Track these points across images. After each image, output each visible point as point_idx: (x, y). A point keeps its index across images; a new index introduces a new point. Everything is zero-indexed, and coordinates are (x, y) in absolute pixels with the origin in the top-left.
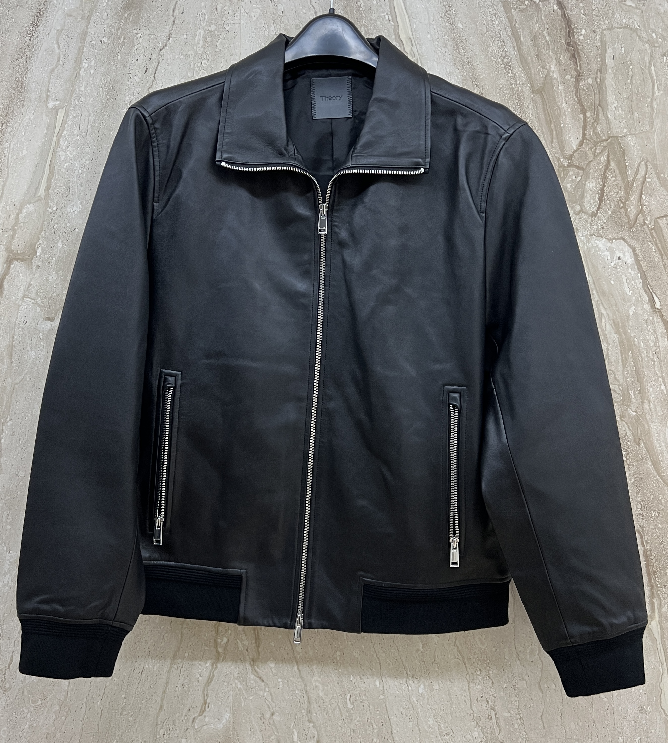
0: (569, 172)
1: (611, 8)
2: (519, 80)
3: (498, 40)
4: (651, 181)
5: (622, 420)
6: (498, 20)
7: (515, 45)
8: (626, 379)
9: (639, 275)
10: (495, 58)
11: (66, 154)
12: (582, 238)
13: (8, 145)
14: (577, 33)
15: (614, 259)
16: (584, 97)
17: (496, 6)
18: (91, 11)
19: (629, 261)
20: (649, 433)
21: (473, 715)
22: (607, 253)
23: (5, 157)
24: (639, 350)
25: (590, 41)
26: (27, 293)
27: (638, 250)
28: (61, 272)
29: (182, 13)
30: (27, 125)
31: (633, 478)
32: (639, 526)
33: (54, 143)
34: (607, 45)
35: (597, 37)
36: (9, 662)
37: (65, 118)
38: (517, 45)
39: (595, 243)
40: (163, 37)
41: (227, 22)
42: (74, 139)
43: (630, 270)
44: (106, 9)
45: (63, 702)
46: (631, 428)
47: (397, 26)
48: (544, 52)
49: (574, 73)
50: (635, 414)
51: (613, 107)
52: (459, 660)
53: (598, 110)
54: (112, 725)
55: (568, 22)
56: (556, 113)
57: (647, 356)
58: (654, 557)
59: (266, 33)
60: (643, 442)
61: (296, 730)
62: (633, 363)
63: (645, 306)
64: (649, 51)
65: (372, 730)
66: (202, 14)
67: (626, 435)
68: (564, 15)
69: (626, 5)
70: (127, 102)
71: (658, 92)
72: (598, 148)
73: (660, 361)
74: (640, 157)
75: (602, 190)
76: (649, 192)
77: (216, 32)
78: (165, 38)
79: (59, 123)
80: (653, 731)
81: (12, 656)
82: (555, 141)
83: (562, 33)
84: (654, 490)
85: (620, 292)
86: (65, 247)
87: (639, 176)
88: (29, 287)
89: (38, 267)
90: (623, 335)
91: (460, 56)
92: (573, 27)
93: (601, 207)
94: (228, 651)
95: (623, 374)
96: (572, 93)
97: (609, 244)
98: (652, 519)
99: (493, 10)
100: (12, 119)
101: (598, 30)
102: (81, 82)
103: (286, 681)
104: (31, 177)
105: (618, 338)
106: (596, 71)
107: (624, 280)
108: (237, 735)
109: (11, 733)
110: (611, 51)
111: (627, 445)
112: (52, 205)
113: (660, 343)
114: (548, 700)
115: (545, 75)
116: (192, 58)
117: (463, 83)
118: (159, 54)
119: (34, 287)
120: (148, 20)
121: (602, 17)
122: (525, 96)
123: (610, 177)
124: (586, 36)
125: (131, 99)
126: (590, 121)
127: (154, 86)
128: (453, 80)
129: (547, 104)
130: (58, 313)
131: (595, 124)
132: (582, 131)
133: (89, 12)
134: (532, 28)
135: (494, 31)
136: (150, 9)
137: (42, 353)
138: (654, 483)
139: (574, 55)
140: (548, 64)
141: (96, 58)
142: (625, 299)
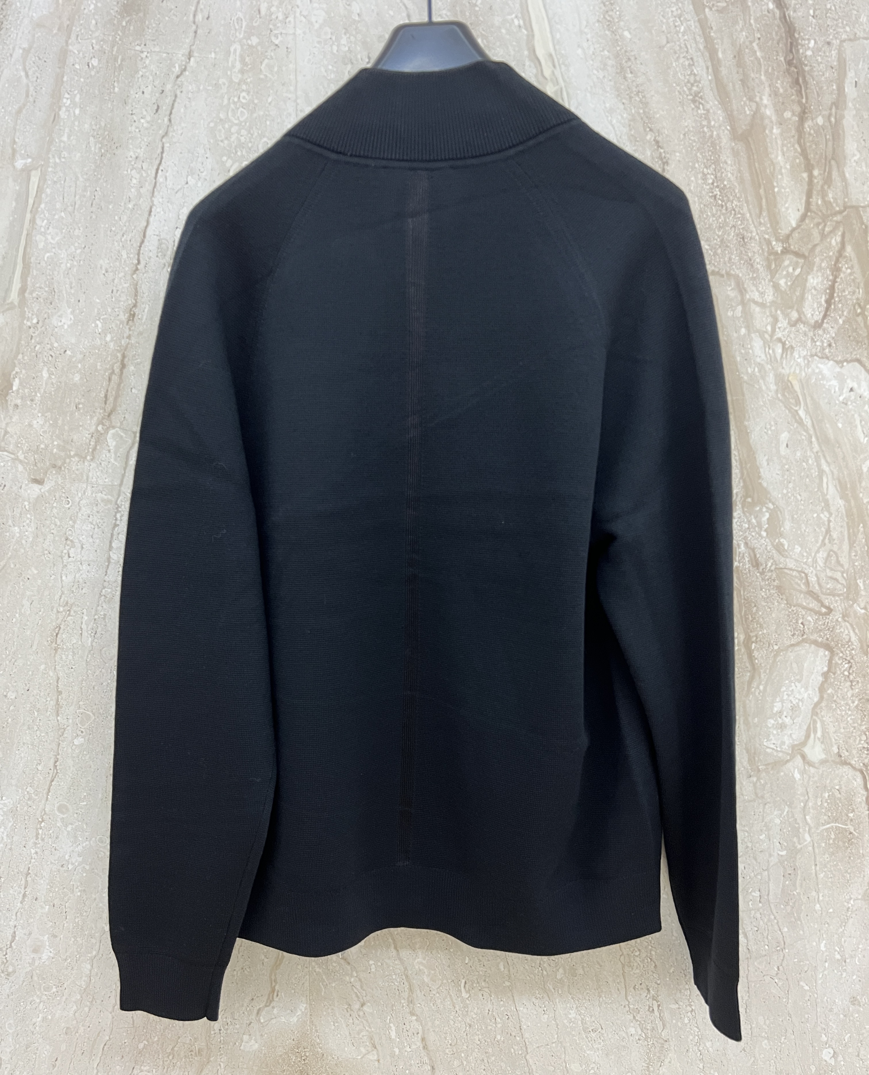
0: (783, 261)
1: (855, 7)
2: (714, 120)
3: (684, 57)
5: (845, 621)
6: (684, 24)
7: (709, 64)
8: (853, 563)
10: (679, 85)
11: (47, 239)
12: (799, 360)
15: (844, 391)
16: (810, 146)
17: (682, 3)
18: (72, 19)
19: (865, 394)
21: (629, 1007)
22: (834, 383)
25: (822, 59)
26: (3, 444)
28: (49, 413)
29: (208, 18)
31: (857, 699)
32: (861, 765)
33: (27, 223)
34: (848, 65)
35: (833, 52)
36: (10, 939)
37: (41, 184)
38: (713, 65)
39: (817, 367)
40: (180, 55)
41: (276, 32)
42: (56, 217)
43: (867, 407)
44: (94, 14)
45: (85, 989)
46: (857, 631)
47: (531, 36)
48: (752, 75)
49: (798, 109)
50: (863, 611)
51: (852, 161)
53: (831, 165)
55: (791, 30)
56: (768, 171)
59: (335, 48)
61: (394, 1025)
62: (864, 540)
65: (494, 1025)
66: (237, 19)
67: (850, 641)
68: (784, 17)
70: (130, 159)
72: (829, 223)
75: (832, 288)
77: (259, 48)
79: (33, 192)
81: (15, 932)
82: (764, 214)
83: (781, 45)
85: (851, 438)
86: (53, 377)
88: (5, 435)
89: (16, 406)
90: (852, 501)
91: (626, 83)
92: (797, 36)
93: (828, 313)
95: (850, 556)
96: (792, 140)
97: (838, 369)
99: (677, 10)
101: (834, 41)
102: (62, 128)
103: (379, 964)
105: (845, 506)
106: (830, 105)
107: (858, 422)
108: (317, 1031)
109: (19, 1028)
110: (853, 74)
111: (851, 654)
112: (30, 315)
115: (752, 110)
116: (224, 90)
117: (630, 125)
118: (175, 84)
119: (12, 436)
120: (157, 31)
121: (840, 20)
122: (722, 144)
123: (844, 269)
124: (816, 50)
125: (137, 154)
126: (818, 182)
127: (170, 134)
128: (614, 121)
129: (755, 157)
130: (49, 472)
131: (826, 187)
132: (804, 198)
133: (69, 20)
134: (735, 37)
135: (678, 43)
136: (159, 13)
137: (30, 529)
139: (798, 80)
140: (758, 94)
141: (83, 90)
142: (857, 449)
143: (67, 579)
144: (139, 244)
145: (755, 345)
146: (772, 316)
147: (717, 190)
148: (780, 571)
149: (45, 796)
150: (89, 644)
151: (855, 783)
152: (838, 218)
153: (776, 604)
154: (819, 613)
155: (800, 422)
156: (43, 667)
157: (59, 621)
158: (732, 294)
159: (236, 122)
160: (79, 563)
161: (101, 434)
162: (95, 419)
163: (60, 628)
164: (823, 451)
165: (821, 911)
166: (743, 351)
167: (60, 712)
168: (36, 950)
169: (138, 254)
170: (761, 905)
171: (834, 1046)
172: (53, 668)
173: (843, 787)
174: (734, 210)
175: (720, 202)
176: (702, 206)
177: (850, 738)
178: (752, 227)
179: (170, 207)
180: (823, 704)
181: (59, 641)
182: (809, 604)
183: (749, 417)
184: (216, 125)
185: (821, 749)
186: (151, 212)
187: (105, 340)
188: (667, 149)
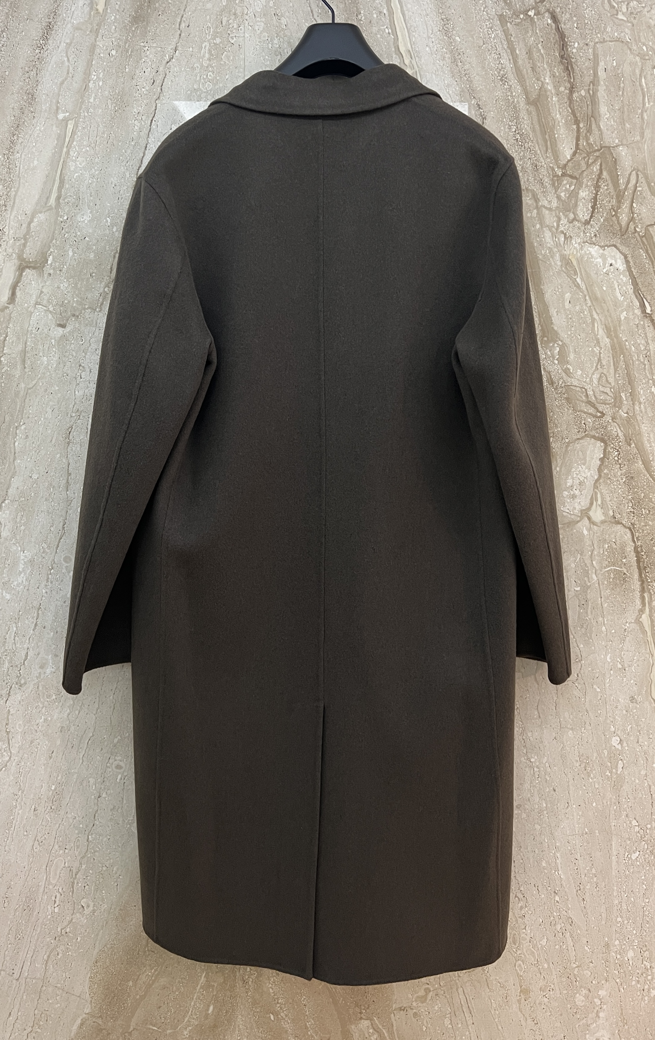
0: (563, 181)
1: (603, 22)
2: (514, 91)
3: (495, 53)
4: (642, 190)
5: (614, 422)
6: (494, 33)
7: (511, 57)
8: (618, 382)
9: (630, 281)
10: (491, 70)
11: (76, 164)
12: (575, 245)
13: (19, 156)
14: (570, 46)
15: (606, 266)
16: (578, 109)
17: (492, 20)
18: (99, 25)
19: (620, 268)
20: (639, 434)
22: (600, 260)
23: (16, 167)
24: (630, 353)
25: (583, 54)
26: (39, 300)
27: (629, 256)
28: (72, 279)
29: (188, 27)
30: (38, 136)
31: (624, 477)
32: (630, 524)
33: (64, 153)
34: (600, 58)
35: (590, 50)
36: (24, 658)
37: (74, 130)
38: (513, 59)
39: (588, 250)
40: (170, 48)
41: (232, 35)
42: (84, 150)
43: (622, 276)
44: (114, 22)
46: (622, 429)
47: (396, 39)
48: (539, 64)
49: (569, 85)
50: (626, 415)
51: (605, 118)
53: (591, 121)
54: (124, 719)
55: (562, 36)
56: (551, 124)
57: (637, 359)
58: (645, 552)
59: (270, 45)
60: (635, 443)
62: (624, 366)
63: (636, 311)
64: (640, 64)
66: (207, 27)
67: (618, 436)
68: (558, 28)
69: (617, 18)
70: (135, 114)
71: (649, 104)
72: (591, 157)
73: (651, 365)
74: (632, 167)
75: (595, 199)
76: (640, 200)
77: (221, 45)
78: (171, 51)
79: (69, 134)
80: (643, 720)
81: (27, 653)
82: (549, 151)
83: (556, 46)
84: (645, 489)
85: (612, 297)
86: (76, 255)
87: (630, 185)
88: (40, 294)
89: (50, 274)
90: (615, 339)
91: (458, 69)
92: (566, 40)
93: (594, 215)
95: (615, 377)
96: (565, 105)
97: (601, 251)
98: (643, 516)
99: (489, 24)
100: (23, 131)
101: (591, 43)
102: (90, 94)
104: (42, 186)
105: (610, 342)
106: (589, 83)
109: (26, 727)
110: (603, 64)
111: (619, 445)
112: (62, 214)
113: (651, 346)
115: (539, 86)
116: (198, 71)
118: (165, 67)
119: (45, 295)
120: (155, 34)
121: (594, 30)
122: (521, 107)
123: (602, 186)
124: (579, 49)
125: (139, 111)
126: (583, 131)
127: (161, 98)
128: (451, 92)
129: (542, 115)
130: (70, 320)
131: (588, 134)
132: (575, 141)
133: (98, 25)
134: (527, 41)
135: (490, 44)
136: (157, 23)
137: (55, 359)
138: (644, 482)
139: (567, 67)
140: (542, 76)
141: (104, 70)
142: (616, 304)
145: (546, 235)
146: (557, 216)
147: (518, 135)
148: (568, 387)
149: (55, 550)
151: (626, 537)
152: (597, 154)
153: (566, 410)
154: (595, 416)
155: (578, 286)
156: (58, 456)
157: (72, 423)
158: (530, 202)
159: (206, 90)
160: (88, 382)
161: (107, 293)
162: (103, 283)
163: (72, 428)
164: (594, 306)
165: (606, 631)
166: (538, 239)
167: (69, 488)
168: (42, 667)
171: (620, 735)
172: (66, 456)
173: (618, 541)
174: (530, 148)
175: (520, 143)
176: (509, 145)
177: (620, 504)
178: (542, 159)
180: (601, 481)
181: (71, 437)
182: (588, 410)
183: (544, 283)
184: (191, 93)
185: (601, 513)
186: (146, 147)
187: (112, 230)
188: (485, 110)
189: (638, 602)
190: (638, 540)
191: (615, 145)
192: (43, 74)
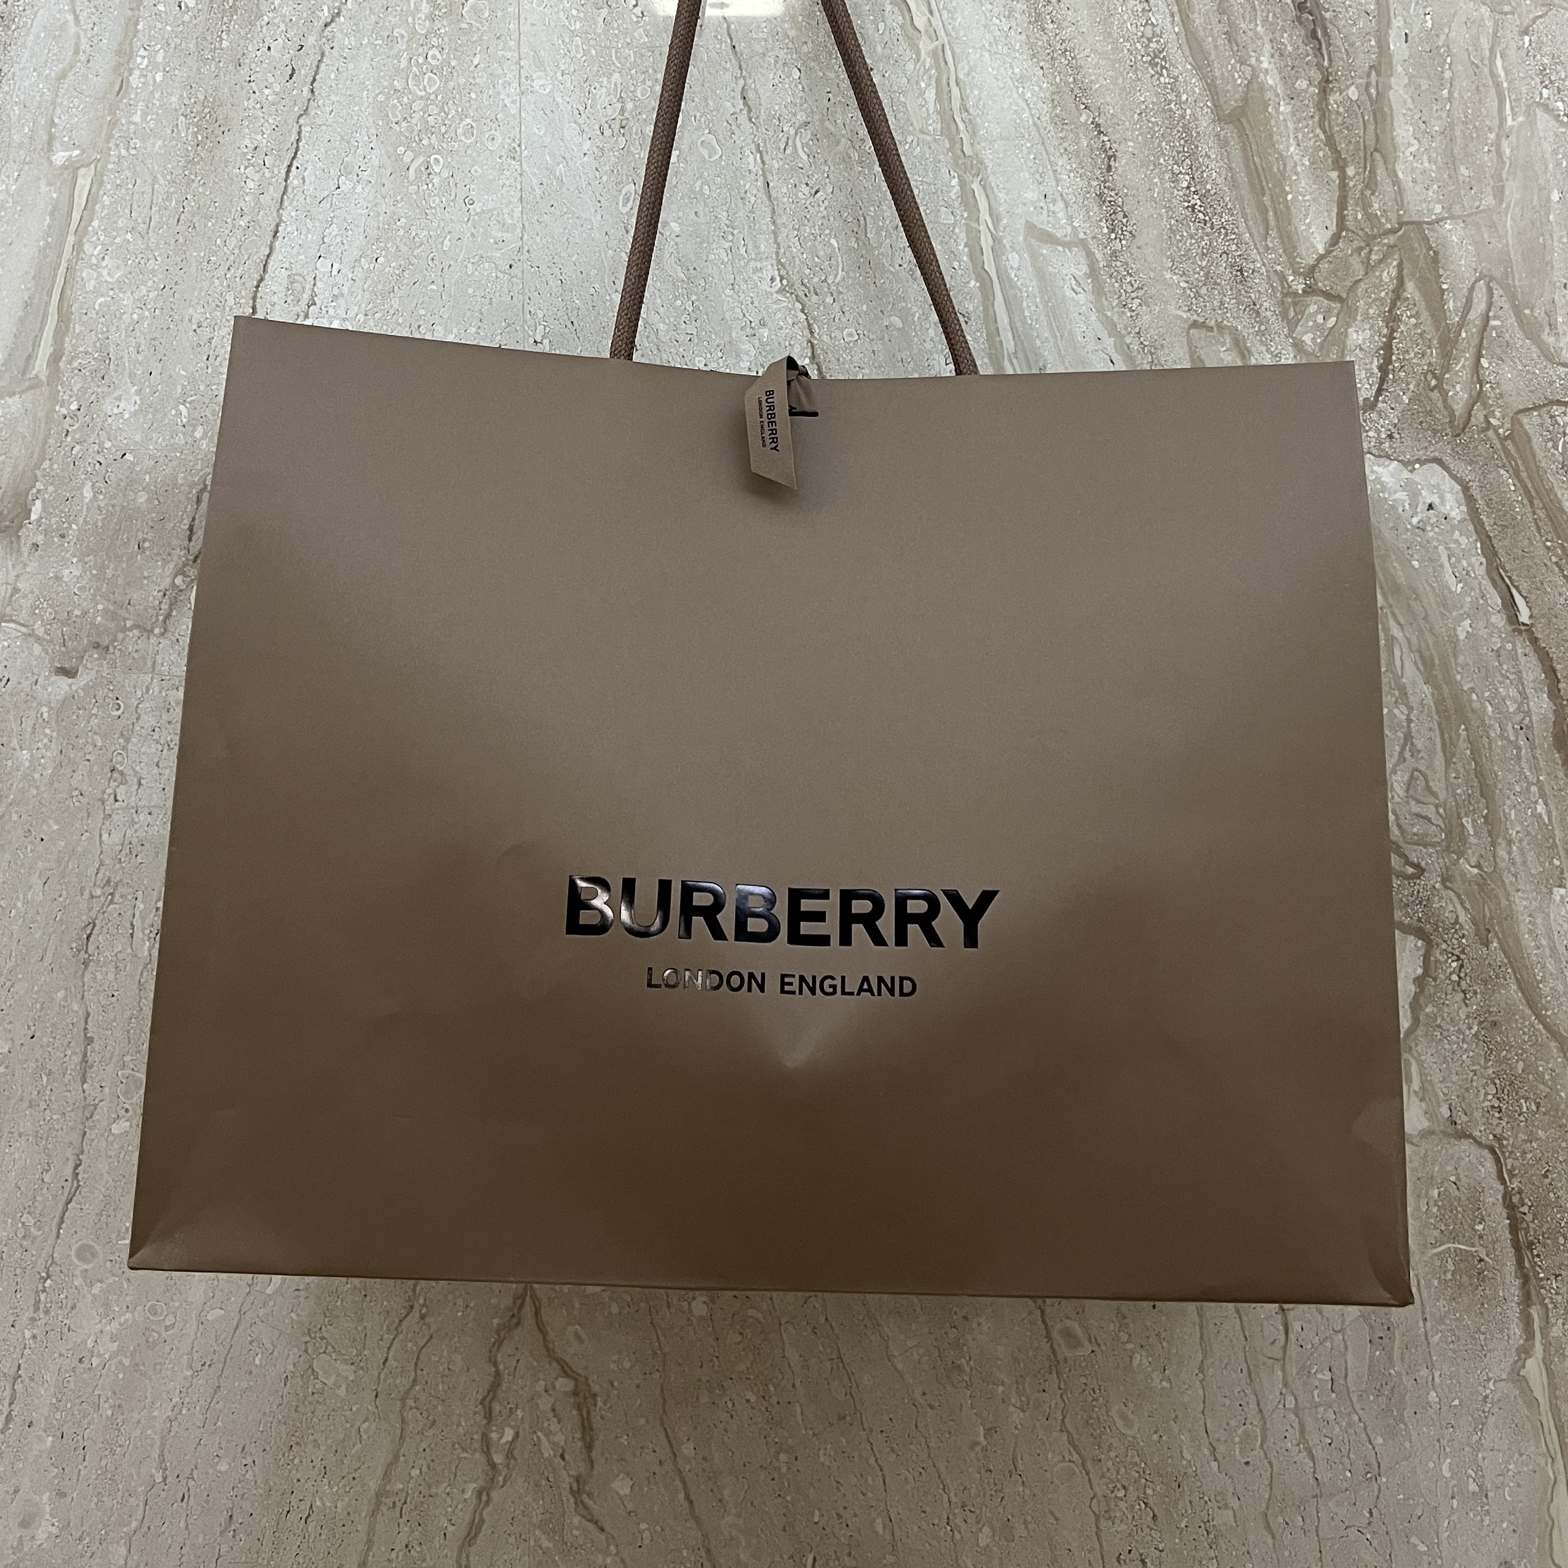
0: (1308, 305)
2: (1185, 91)
4: (1502, 326)
5: (1447, 888)
7: (1175, 9)
8: (1454, 790)
9: (1479, 545)
10: (1128, 41)
11: (100, 275)
15: (1419, 510)
16: (1340, 131)
19: (1453, 514)
20: (1509, 916)
22: (1401, 495)
24: (1483, 721)
26: (8, 610)
27: (1474, 485)
28: (91, 557)
31: (1476, 1022)
32: (1491, 1137)
33: (68, 248)
34: (1392, 9)
37: (93, 191)
38: (1180, 11)
39: (1373, 472)
42: (118, 240)
46: (1467, 904)
48: (1243, 26)
49: (1318, 77)
50: (1476, 871)
51: (1407, 153)
52: (1072, 1465)
53: (1373, 160)
56: (1276, 169)
57: (1502, 737)
58: (1529, 1207)
60: (1498, 938)
62: (1468, 752)
63: (1494, 619)
64: (1489, 24)
67: (1457, 921)
70: (245, 150)
71: (1514, 120)
72: (1376, 248)
73: (1533, 748)
74: (1476, 270)
75: (1388, 347)
76: (1498, 351)
79: (80, 203)
82: (1273, 233)
84: (1525, 1051)
85: (1435, 585)
86: (101, 497)
87: (1472, 315)
88: (12, 596)
89: (36, 546)
90: (1444, 686)
91: (1045, 38)
93: (1385, 387)
94: (515, 1459)
95: (1447, 779)
96: (1310, 122)
97: (1406, 475)
98: (1522, 1118)
102: (132, 102)
103: (658, 1528)
104: (14, 330)
105: (1433, 694)
106: (1366, 69)
107: (1444, 559)
110: (1401, 23)
111: (1460, 944)
112: (66, 397)
113: (1532, 704)
114: (1287, 1553)
115: (1246, 79)
116: (402, 45)
117: (1053, 100)
118: (321, 37)
119: (25, 596)
122: (1201, 129)
123: (1404, 318)
125: (256, 143)
126: (1355, 186)
127: (312, 112)
128: (1029, 94)
129: (1254, 148)
130: (86, 657)
131: (1368, 193)
132: (1335, 210)
137: (49, 754)
138: (1524, 1033)
139: (1314, 32)
140: (1253, 54)
141: (169, 45)
142: (1446, 602)
143: (112, 839)
144: (255, 283)
147: (1196, 197)
149: (55, 1230)
150: (146, 953)
151: (1483, 1170)
152: (1391, 240)
154: (1401, 876)
156: (61, 994)
157: (93, 914)
159: (423, 93)
160: (133, 811)
161: (181, 591)
162: (171, 566)
163: (94, 925)
164: (1391, 606)
165: (1439, 1403)
167: (88, 1075)
168: (24, 1524)
169: (254, 299)
170: (1334, 1395)
172: (79, 996)
173: (1464, 1179)
174: (1224, 228)
175: (1201, 215)
176: (1173, 222)
177: (1467, 1090)
178: (1254, 254)
179: (310, 225)
180: (1419, 1032)
181: (91, 948)
184: (387, 99)
185: (1421, 1112)
186: (276, 232)
187: (192, 436)
188: (1113, 137)
189: (1516, 1330)
190: (1512, 1175)
191: (1434, 217)
192: (12, 53)
